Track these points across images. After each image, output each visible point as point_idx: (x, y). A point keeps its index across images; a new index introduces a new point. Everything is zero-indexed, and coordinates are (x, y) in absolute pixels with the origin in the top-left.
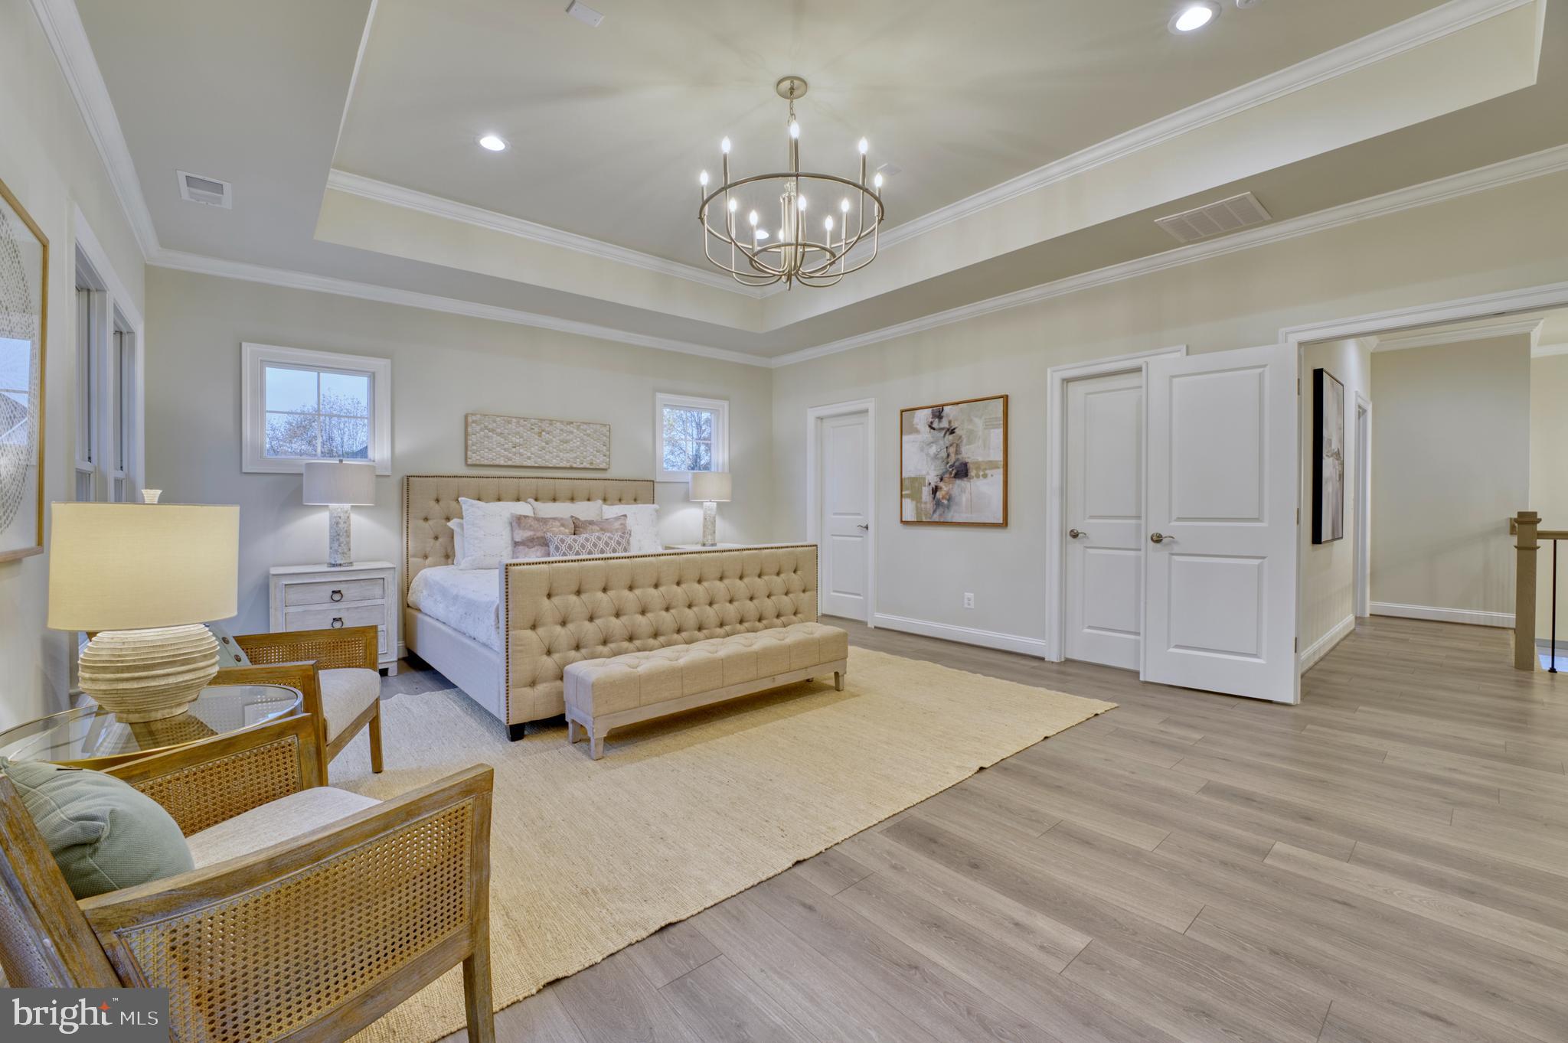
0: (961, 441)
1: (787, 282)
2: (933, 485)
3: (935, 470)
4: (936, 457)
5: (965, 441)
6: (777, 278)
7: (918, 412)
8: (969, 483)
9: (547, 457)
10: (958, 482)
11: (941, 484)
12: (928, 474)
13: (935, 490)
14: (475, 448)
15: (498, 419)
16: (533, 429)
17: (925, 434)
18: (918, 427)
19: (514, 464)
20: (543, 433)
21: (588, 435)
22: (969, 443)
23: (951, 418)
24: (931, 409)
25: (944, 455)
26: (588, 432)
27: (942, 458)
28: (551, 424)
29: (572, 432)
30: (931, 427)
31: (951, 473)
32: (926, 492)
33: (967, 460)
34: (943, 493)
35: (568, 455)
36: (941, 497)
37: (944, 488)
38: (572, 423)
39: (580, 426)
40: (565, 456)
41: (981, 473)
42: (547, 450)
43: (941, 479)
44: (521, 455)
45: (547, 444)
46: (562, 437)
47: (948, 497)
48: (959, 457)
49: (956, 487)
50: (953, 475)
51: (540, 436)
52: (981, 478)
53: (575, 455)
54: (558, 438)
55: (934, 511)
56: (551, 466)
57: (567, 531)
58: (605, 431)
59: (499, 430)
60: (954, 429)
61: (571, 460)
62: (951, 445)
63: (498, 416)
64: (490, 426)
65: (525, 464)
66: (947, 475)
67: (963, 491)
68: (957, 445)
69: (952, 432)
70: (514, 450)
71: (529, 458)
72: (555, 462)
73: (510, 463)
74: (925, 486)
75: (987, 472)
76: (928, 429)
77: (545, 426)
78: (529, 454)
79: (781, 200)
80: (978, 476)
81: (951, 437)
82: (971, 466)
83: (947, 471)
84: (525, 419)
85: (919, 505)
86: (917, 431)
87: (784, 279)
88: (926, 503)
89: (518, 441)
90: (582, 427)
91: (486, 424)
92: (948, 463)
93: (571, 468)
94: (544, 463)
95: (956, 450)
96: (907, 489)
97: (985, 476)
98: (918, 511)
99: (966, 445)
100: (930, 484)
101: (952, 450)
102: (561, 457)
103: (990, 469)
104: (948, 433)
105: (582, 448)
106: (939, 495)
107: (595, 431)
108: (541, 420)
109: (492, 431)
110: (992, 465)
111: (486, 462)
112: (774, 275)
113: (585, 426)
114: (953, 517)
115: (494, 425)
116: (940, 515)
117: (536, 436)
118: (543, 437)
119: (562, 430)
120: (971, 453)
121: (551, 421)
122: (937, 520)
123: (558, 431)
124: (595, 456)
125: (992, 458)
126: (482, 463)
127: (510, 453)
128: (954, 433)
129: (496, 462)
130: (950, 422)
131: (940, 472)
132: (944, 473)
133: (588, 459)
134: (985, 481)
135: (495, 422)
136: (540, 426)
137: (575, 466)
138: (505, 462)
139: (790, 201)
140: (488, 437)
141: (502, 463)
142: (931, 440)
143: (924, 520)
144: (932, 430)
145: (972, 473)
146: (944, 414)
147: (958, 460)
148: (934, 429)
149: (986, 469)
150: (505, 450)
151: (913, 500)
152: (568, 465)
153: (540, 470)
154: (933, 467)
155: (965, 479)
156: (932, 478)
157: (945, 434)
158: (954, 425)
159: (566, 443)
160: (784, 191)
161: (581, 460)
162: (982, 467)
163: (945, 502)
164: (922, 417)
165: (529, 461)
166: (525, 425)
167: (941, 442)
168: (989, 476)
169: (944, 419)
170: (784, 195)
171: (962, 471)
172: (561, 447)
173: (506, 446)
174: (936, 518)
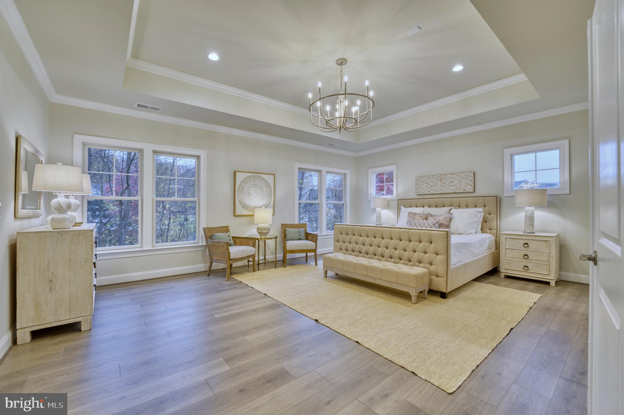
1: (339, 130)
6: (336, 129)
9: (444, 189)
14: (418, 189)
15: (425, 177)
16: (438, 179)
19: (431, 193)
20: (442, 180)
21: (462, 178)
26: (462, 176)
28: (445, 176)
29: (455, 178)
35: (453, 187)
38: (455, 174)
39: (458, 174)
40: (451, 188)
42: (444, 186)
44: (434, 189)
45: (444, 184)
46: (450, 181)
51: (441, 181)
53: (456, 187)
54: (448, 181)
56: (446, 193)
57: (421, 218)
58: (471, 174)
59: (426, 182)
61: (455, 189)
63: (425, 176)
64: (423, 181)
65: (435, 193)
70: (431, 188)
71: (437, 190)
72: (447, 191)
73: (430, 193)
77: (443, 177)
78: (437, 189)
79: (338, 102)
84: (435, 176)
87: (338, 129)
89: (432, 184)
90: (459, 175)
91: (422, 180)
93: (455, 193)
94: (442, 192)
102: (450, 189)
105: (459, 184)
107: (466, 175)
108: (441, 175)
109: (423, 182)
111: (422, 193)
112: (335, 128)
113: (461, 174)
115: (424, 180)
117: (439, 182)
118: (442, 181)
119: (450, 178)
121: (445, 174)
123: (448, 178)
124: (466, 187)
126: (420, 194)
127: (429, 189)
129: (425, 193)
133: (463, 188)
135: (424, 178)
136: (441, 178)
137: (456, 192)
138: (428, 193)
139: (341, 102)
140: (422, 184)
141: (427, 193)
150: (428, 188)
152: (453, 192)
153: (443, 195)
159: (452, 182)
160: (339, 99)
161: (459, 189)
165: (437, 192)
166: (435, 178)
170: (339, 100)
172: (450, 184)
173: (428, 187)
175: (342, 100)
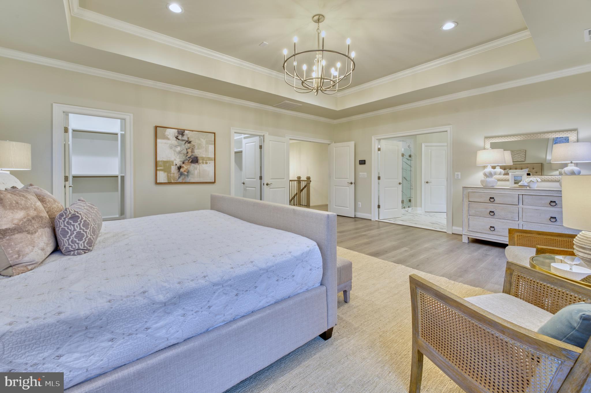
0: (195, 148)
1: (316, 92)
2: (178, 165)
3: (179, 158)
4: (180, 152)
5: (196, 147)
6: (312, 90)
7: (168, 130)
8: (198, 166)
10: (193, 165)
11: (183, 165)
12: (175, 160)
13: (179, 168)
17: (174, 141)
18: (169, 137)
22: (199, 149)
23: (189, 136)
24: (177, 130)
25: (185, 152)
27: (184, 153)
30: (177, 138)
31: (189, 161)
32: (174, 169)
33: (197, 156)
34: (184, 169)
36: (183, 171)
37: (185, 167)
41: (204, 162)
43: (183, 163)
47: (187, 171)
48: (194, 154)
49: (192, 166)
50: (190, 162)
52: (204, 163)
55: (179, 178)
60: (191, 141)
62: (189, 148)
66: (187, 161)
67: (196, 169)
68: (192, 149)
69: (190, 142)
74: (173, 165)
75: (207, 161)
76: (175, 139)
79: (315, 61)
80: (203, 163)
81: (189, 145)
82: (200, 158)
83: (186, 160)
85: (169, 175)
86: (168, 139)
88: (174, 174)
92: (187, 156)
95: (192, 151)
96: (161, 166)
97: (206, 163)
98: (168, 177)
99: (197, 149)
100: (176, 165)
101: (189, 150)
103: (209, 160)
104: (187, 143)
106: (182, 170)
110: (210, 159)
114: (190, 180)
116: (183, 179)
120: (198, 153)
122: (181, 181)
125: (209, 156)
128: (190, 143)
130: (188, 138)
131: (182, 160)
132: (185, 160)
134: (206, 165)
139: (318, 62)
142: (177, 144)
143: (173, 181)
144: (177, 140)
145: (200, 161)
146: (185, 133)
147: (193, 155)
148: (179, 139)
149: (207, 160)
151: (165, 172)
154: (178, 157)
155: (197, 164)
156: (178, 161)
157: (186, 143)
158: (190, 140)
162: (205, 159)
163: (186, 173)
164: (171, 133)
167: (183, 146)
168: (208, 163)
169: (185, 136)
170: (316, 59)
171: (195, 160)
174: (180, 180)
175: (319, 59)
